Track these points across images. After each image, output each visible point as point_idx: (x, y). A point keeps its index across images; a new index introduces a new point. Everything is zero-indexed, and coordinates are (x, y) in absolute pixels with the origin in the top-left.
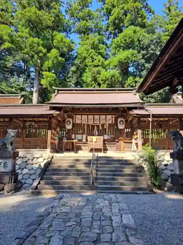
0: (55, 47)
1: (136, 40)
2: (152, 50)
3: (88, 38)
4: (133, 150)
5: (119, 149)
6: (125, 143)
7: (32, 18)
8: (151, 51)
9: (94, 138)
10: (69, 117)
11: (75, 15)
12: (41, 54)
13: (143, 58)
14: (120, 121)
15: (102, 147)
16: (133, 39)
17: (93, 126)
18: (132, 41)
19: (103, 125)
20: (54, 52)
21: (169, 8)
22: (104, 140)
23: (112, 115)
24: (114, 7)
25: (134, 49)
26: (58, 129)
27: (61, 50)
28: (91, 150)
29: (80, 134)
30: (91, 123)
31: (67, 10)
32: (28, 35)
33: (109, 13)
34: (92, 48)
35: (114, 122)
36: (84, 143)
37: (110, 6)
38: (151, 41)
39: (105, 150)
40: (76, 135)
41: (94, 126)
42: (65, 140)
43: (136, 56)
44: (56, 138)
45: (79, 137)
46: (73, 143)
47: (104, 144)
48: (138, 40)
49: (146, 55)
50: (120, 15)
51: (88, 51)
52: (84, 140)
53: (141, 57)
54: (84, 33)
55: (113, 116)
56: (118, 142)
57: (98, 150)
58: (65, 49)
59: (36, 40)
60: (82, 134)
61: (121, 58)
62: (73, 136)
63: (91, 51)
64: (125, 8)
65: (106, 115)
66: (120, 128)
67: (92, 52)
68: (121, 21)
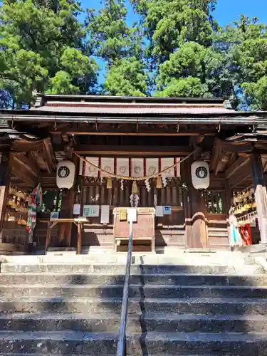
0: (64, 69)
1: (198, 62)
2: (225, 76)
3: (119, 64)
4: (232, 243)
5: (195, 243)
6: (210, 225)
7: (26, 19)
8: (223, 79)
9: (132, 213)
10: (67, 159)
11: (100, 29)
12: (38, 78)
13: (209, 91)
14: (198, 170)
15: (151, 237)
16: (194, 60)
17: (129, 184)
18: (192, 64)
19: (153, 182)
20: (62, 75)
21: (243, 26)
22: (157, 220)
23: (175, 157)
24: (161, 17)
25: (194, 76)
26: (39, 191)
27: (73, 72)
28: (124, 246)
29: (94, 203)
30: (123, 175)
31: (88, 21)
32: (17, 46)
33: (153, 26)
34: (125, 78)
35: (179, 175)
36: (105, 227)
37: (154, 16)
38: (223, 63)
39: (161, 244)
40: (85, 207)
41: (131, 182)
42: (55, 219)
43: (198, 87)
44: (31, 212)
45: (92, 210)
46: (74, 226)
47: (157, 229)
48: (202, 63)
49: (214, 85)
50: (171, 29)
51: (119, 81)
52: (105, 220)
53: (207, 89)
54: (114, 57)
55: (178, 159)
56: (191, 223)
57: (143, 245)
58: (80, 72)
59: (31, 53)
60: (99, 203)
61: (174, 89)
62: (77, 209)
63: (123, 82)
64: (179, 18)
65: (160, 157)
66: (197, 187)
67: (126, 84)
68: (173, 36)
